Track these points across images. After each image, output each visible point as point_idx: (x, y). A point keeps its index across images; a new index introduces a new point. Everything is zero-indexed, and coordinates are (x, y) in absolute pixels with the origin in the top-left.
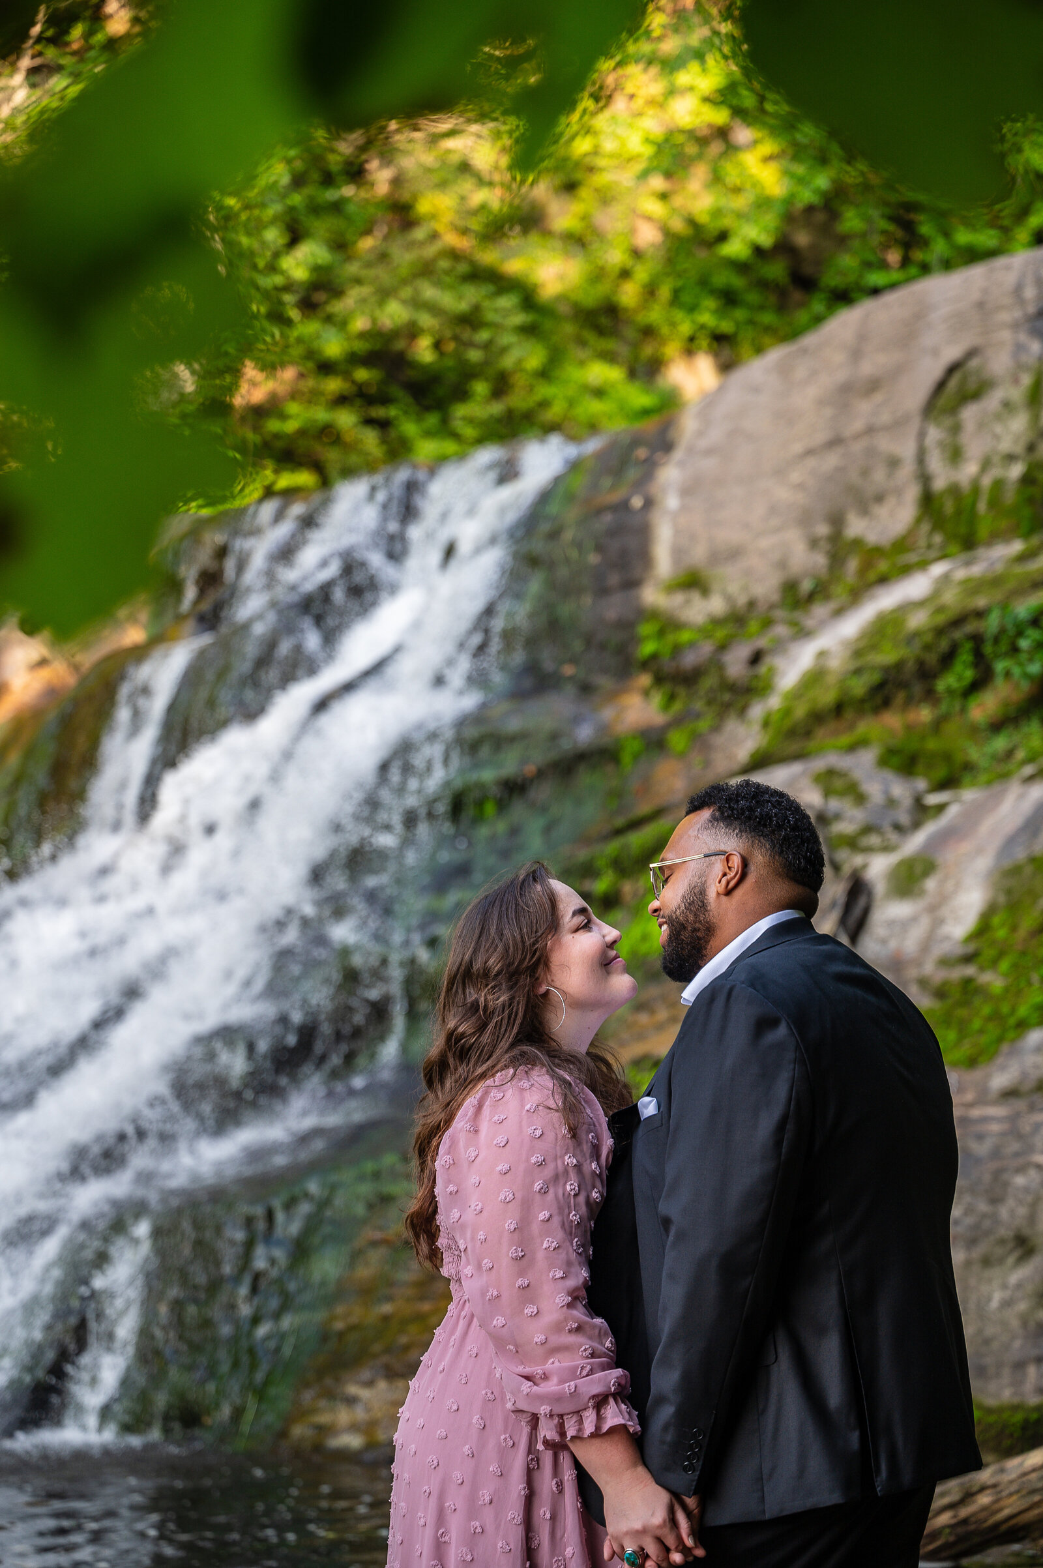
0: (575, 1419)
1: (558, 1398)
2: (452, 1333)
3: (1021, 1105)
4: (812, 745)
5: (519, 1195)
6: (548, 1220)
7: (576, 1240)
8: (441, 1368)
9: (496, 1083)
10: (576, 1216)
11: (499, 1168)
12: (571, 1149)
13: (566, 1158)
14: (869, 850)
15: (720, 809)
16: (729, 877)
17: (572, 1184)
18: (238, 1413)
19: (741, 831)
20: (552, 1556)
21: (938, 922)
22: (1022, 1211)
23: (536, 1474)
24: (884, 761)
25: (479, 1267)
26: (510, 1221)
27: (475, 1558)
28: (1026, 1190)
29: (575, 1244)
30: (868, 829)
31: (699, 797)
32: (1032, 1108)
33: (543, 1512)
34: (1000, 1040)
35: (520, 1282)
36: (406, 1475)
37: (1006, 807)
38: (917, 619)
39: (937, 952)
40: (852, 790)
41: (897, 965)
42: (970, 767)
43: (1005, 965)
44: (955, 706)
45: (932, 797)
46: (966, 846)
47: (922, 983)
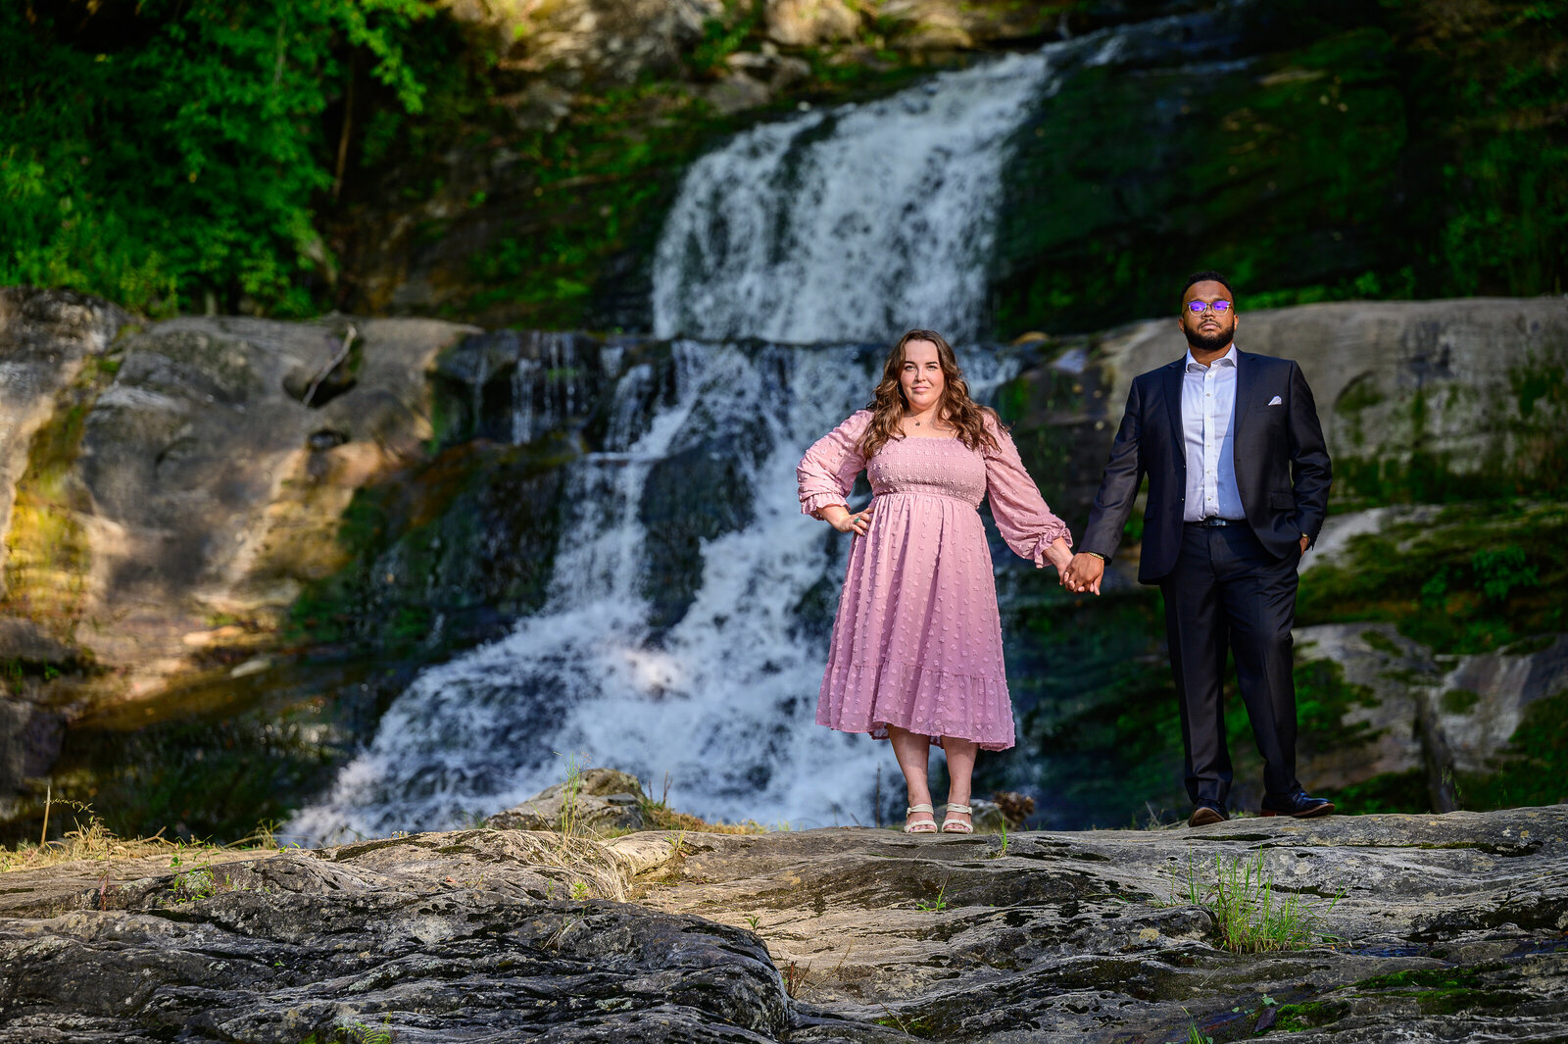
37: (1504, 668)
38: (1404, 547)
39: (1494, 746)
40: (1389, 646)
41: (1467, 752)
42: (1456, 642)
43: (1549, 756)
44: (1434, 604)
45: (1439, 658)
46: (1494, 688)
47: (1489, 763)
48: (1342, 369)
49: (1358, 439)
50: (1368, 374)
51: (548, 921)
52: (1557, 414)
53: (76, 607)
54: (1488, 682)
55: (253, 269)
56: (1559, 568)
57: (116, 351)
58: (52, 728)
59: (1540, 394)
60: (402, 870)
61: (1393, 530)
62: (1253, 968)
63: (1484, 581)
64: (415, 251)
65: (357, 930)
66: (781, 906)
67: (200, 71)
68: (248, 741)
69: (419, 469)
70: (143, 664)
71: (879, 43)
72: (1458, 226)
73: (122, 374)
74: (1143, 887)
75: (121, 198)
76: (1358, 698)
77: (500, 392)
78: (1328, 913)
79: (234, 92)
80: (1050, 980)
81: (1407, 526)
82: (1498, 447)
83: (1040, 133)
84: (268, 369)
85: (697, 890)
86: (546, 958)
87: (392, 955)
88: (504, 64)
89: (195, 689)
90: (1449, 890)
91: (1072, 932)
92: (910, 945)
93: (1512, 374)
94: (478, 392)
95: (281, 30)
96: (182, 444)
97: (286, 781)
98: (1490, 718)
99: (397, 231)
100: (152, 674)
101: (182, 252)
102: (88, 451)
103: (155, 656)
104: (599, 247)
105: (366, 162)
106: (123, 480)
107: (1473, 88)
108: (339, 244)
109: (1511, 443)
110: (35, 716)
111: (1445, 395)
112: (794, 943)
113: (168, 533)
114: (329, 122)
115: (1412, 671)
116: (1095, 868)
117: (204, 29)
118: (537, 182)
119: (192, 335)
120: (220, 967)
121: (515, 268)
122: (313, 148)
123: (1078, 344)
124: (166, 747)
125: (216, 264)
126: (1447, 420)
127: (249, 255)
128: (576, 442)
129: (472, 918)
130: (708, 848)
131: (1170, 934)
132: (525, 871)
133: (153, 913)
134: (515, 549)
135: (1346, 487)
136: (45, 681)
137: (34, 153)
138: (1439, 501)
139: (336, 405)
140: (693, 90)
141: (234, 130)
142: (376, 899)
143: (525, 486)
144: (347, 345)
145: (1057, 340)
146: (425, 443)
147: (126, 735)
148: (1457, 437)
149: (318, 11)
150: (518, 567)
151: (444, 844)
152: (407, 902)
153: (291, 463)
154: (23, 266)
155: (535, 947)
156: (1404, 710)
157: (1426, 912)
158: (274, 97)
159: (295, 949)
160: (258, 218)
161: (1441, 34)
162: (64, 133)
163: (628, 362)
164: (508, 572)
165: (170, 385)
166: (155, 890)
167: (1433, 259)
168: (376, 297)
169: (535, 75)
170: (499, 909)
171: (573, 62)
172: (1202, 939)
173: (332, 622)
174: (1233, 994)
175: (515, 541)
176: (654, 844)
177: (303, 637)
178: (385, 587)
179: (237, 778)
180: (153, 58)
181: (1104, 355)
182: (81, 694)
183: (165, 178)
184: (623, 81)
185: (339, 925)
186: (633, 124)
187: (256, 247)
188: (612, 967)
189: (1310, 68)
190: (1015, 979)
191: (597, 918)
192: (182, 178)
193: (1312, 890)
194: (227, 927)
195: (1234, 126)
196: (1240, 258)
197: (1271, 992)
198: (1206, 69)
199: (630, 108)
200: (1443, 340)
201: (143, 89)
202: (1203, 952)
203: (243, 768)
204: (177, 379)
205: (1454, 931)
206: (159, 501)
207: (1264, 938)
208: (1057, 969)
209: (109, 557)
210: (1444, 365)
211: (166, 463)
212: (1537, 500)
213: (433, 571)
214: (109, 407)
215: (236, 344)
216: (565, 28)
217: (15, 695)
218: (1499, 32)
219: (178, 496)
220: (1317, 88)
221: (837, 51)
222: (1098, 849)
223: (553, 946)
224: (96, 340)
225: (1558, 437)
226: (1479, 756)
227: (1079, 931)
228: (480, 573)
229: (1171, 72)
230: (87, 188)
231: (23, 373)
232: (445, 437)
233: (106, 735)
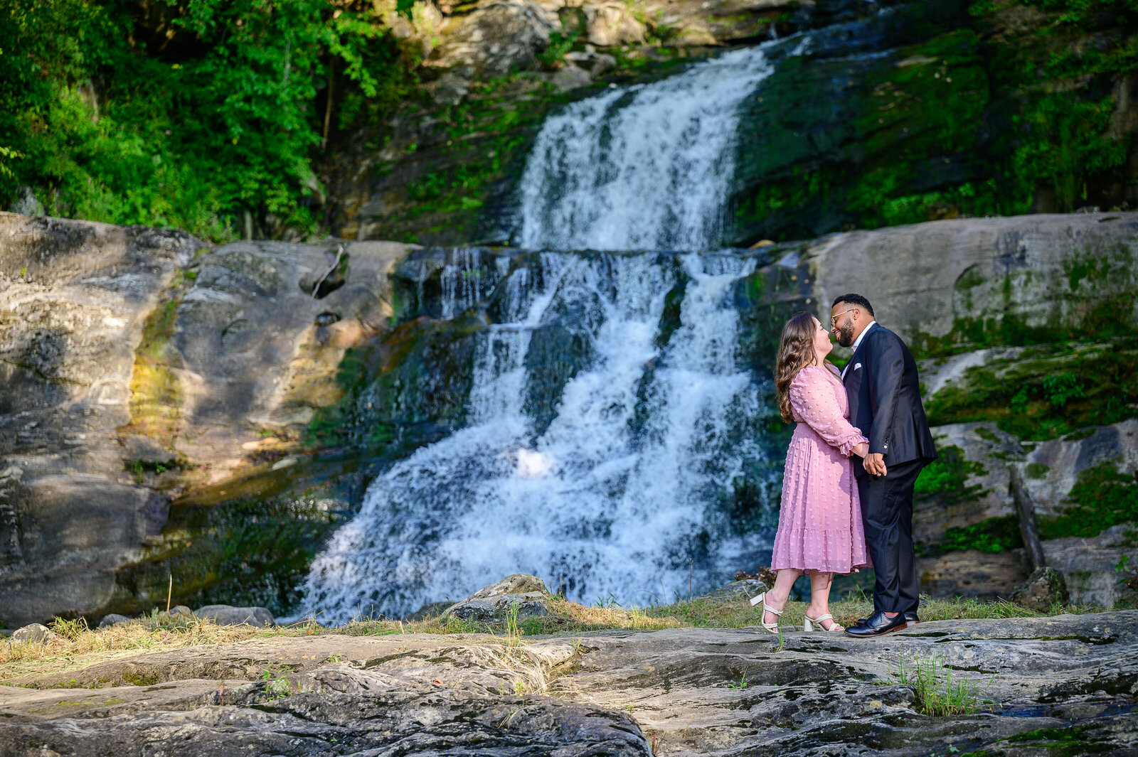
21: (1054, 488)
24: (1001, 428)
37: (1064, 450)
38: (1000, 374)
39: (1059, 498)
40: (992, 437)
41: (1043, 502)
42: (1034, 433)
43: (1093, 504)
44: (1020, 410)
45: (1023, 443)
46: (1058, 462)
47: (1056, 509)
48: (958, 263)
49: (970, 306)
50: (974, 265)
51: (501, 709)
52: (1094, 288)
53: (174, 427)
54: (1054, 459)
55: (273, 196)
56: (1097, 385)
57: (194, 266)
58: (162, 504)
59: (1083, 276)
60: (407, 674)
61: (993, 363)
62: (942, 727)
63: (1051, 395)
64: (373, 182)
65: (381, 717)
66: (643, 686)
67: (237, 75)
68: (285, 510)
69: (385, 336)
70: (217, 462)
71: (658, 43)
72: (1022, 153)
73: (199, 280)
74: (870, 670)
75: (191, 155)
76: (974, 470)
77: (434, 287)
78: (985, 684)
79: (259, 88)
80: (815, 736)
81: (1002, 361)
82: (1057, 309)
83: (761, 100)
84: (290, 275)
85: (589, 676)
86: (500, 734)
87: (405, 734)
88: (426, 63)
89: (250, 478)
90: (1062, 667)
91: (827, 704)
92: (726, 713)
93: (1065, 264)
94: (421, 286)
95: (288, 47)
96: (236, 323)
97: (308, 536)
98: (1056, 481)
99: (362, 169)
100: (223, 469)
101: (229, 186)
102: (180, 329)
103: (225, 457)
104: (488, 177)
105: (342, 127)
106: (200, 348)
107: (1029, 67)
108: (327, 178)
109: (1065, 307)
110: (151, 497)
111: (1024, 277)
112: (653, 713)
113: (230, 380)
114: (319, 103)
115: (1008, 452)
116: (838, 657)
117: (239, 50)
118: (449, 137)
119: (241, 254)
120: (297, 743)
121: (436, 191)
122: (309, 120)
123: (794, 249)
124: (233, 515)
125: (251, 193)
126: (1025, 293)
127: (271, 188)
128: (482, 318)
129: (453, 708)
130: (596, 649)
131: (888, 703)
132: (485, 674)
133: (253, 707)
134: (446, 386)
135: (963, 337)
136: (157, 474)
137: (136, 127)
138: (1022, 345)
139: (332, 296)
140: (544, 77)
141: (259, 111)
142: (392, 697)
143: (452, 346)
144: (338, 258)
145: (780, 246)
146: (389, 319)
147: (208, 508)
148: (1031, 304)
149: (311, 35)
150: (449, 398)
151: (433, 656)
152: (412, 698)
153: (305, 335)
154: (132, 199)
155: (492, 728)
156: (1002, 477)
157: (1047, 685)
158: (284, 89)
159: (343, 730)
160: (277, 164)
161: (1008, 32)
162: (154, 115)
163: (513, 266)
164: (443, 400)
165: (229, 286)
166: (254, 692)
167: (1007, 174)
168: (350, 211)
169: (445, 70)
170: (470, 702)
171: (469, 61)
172: (909, 707)
173: (334, 433)
174: (930, 744)
175: (446, 380)
176: (563, 647)
177: (317, 443)
178: (366, 411)
179: (278, 534)
180: (208, 67)
181: (810, 257)
182: (179, 482)
183: (218, 141)
184: (500, 72)
185: (370, 714)
186: (508, 99)
187: (275, 183)
188: (542, 740)
189: (928, 55)
190: (792, 735)
191: (532, 707)
192: (228, 141)
193: (975, 669)
194: (300, 716)
195: (882, 93)
196: (886, 176)
197: (954, 743)
198: (863, 57)
199: (506, 89)
200: (1021, 243)
201: (203, 86)
202: (910, 716)
203: (282, 528)
204: (233, 282)
205: (1065, 696)
206: (224, 360)
207: (948, 704)
208: (819, 729)
209: (194, 395)
210: (1022, 258)
211: (228, 335)
212: (1082, 342)
213: (396, 400)
214: (192, 301)
215: (269, 259)
216: (463, 40)
217: (139, 484)
218: (1045, 30)
219: (236, 356)
220: (932, 68)
221: (633, 49)
222: (840, 644)
223: (505, 726)
224: (183, 259)
225: (1094, 302)
226: (1050, 505)
227: (832, 703)
228: (425, 401)
229: (841, 60)
230: (169, 149)
231: (138, 281)
232: (401, 315)
233: (196, 508)
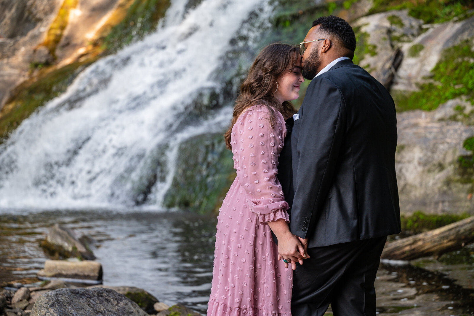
0: (268, 216)
1: (262, 209)
2: (235, 186)
3: (444, 123)
4: (388, 8)
5: (255, 146)
6: (264, 154)
7: (273, 160)
8: (231, 197)
9: (251, 110)
10: (273, 153)
11: (249, 137)
12: (273, 132)
13: (271, 135)
14: (404, 42)
15: (323, 25)
16: (326, 47)
17: (272, 143)
18: (201, 203)
19: (330, 32)
20: (262, 256)
21: (423, 65)
22: (441, 156)
23: (258, 231)
24: (410, 14)
25: (242, 167)
26: (252, 154)
27: (238, 255)
28: (443, 150)
29: (272, 162)
30: (404, 35)
31: (316, 21)
32: (447, 124)
33: (259, 242)
34: (439, 103)
35: (253, 173)
36: (220, 229)
37: (447, 30)
39: (422, 74)
40: (399, 22)
42: (438, 17)
46: (434, 42)
47: (416, 84)
98: (425, 59)
